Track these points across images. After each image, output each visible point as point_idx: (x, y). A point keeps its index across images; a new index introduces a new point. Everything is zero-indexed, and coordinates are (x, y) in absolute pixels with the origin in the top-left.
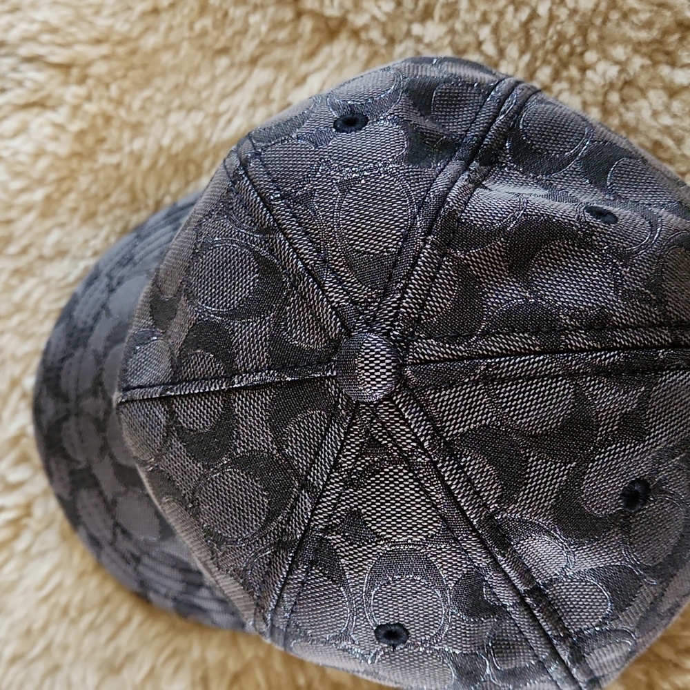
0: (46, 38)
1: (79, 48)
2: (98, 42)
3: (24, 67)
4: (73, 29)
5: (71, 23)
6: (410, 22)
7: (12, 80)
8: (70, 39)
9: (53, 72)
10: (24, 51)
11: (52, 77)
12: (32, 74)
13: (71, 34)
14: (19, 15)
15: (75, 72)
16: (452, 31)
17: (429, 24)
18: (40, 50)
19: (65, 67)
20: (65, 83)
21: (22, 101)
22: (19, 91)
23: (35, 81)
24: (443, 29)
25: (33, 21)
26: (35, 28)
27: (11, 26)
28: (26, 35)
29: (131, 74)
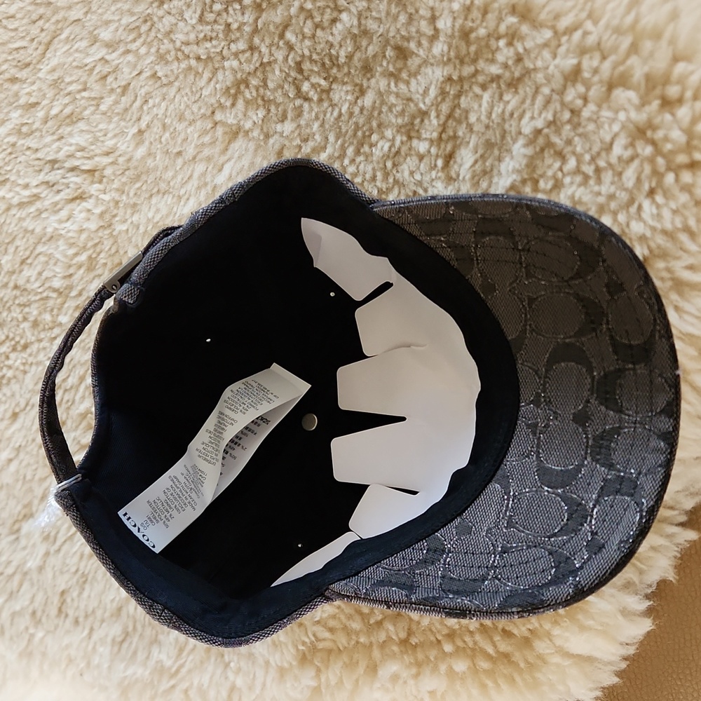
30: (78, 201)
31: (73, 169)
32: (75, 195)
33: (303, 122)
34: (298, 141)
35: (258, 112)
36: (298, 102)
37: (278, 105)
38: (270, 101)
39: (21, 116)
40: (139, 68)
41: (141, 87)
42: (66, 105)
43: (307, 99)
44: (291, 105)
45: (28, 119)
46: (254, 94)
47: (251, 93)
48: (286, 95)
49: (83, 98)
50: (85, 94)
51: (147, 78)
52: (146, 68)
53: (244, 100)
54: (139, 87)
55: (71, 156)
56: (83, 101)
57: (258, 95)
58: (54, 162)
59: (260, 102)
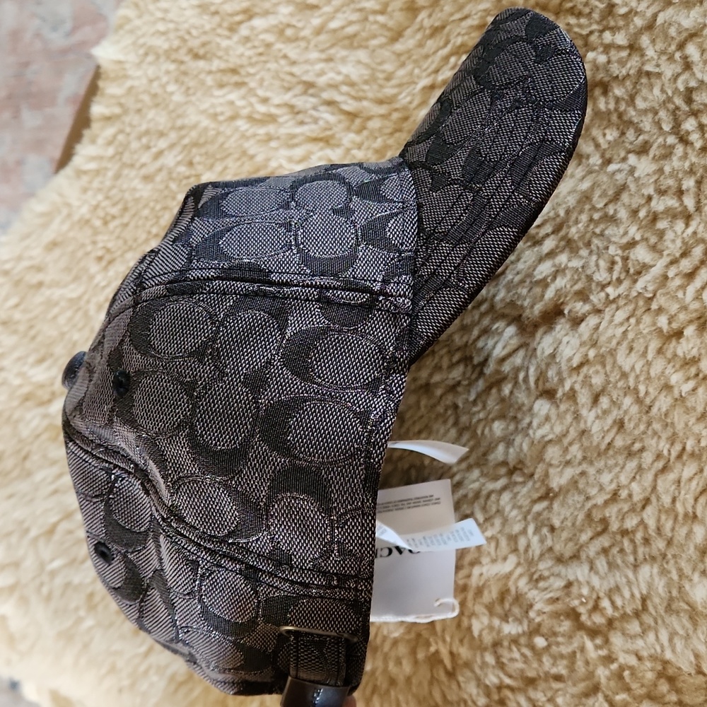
0: (345, 89)
1: (365, 103)
2: (380, 102)
3: (322, 108)
4: (366, 87)
5: (366, 82)
6: (629, 152)
7: (311, 116)
8: (361, 94)
9: (342, 117)
10: (326, 95)
11: (340, 122)
12: (327, 116)
13: (363, 91)
14: (332, 65)
15: (358, 121)
16: (661, 171)
17: (644, 158)
18: (338, 98)
19: (352, 116)
20: (348, 129)
21: (314, 135)
22: (313, 127)
23: (327, 122)
24: (654, 167)
25: (339, 73)
26: (340, 78)
27: (322, 73)
28: (331, 82)
29: (397, 135)
30: (321, 144)
31: (330, 103)
32: (321, 135)
33: (667, 169)
34: (650, 190)
35: (607, 131)
36: (671, 140)
37: (639, 131)
38: (630, 123)
39: (291, 15)
40: (466, 11)
41: (459, 34)
42: (351, 23)
43: (684, 140)
44: (661, 140)
45: (299, 21)
46: (612, 106)
47: (607, 103)
48: (658, 124)
49: (376, 22)
50: (381, 19)
51: (472, 27)
52: (476, 14)
53: (593, 110)
54: (455, 34)
55: (334, 86)
56: (375, 27)
57: (616, 110)
58: (310, 85)
59: (614, 118)
